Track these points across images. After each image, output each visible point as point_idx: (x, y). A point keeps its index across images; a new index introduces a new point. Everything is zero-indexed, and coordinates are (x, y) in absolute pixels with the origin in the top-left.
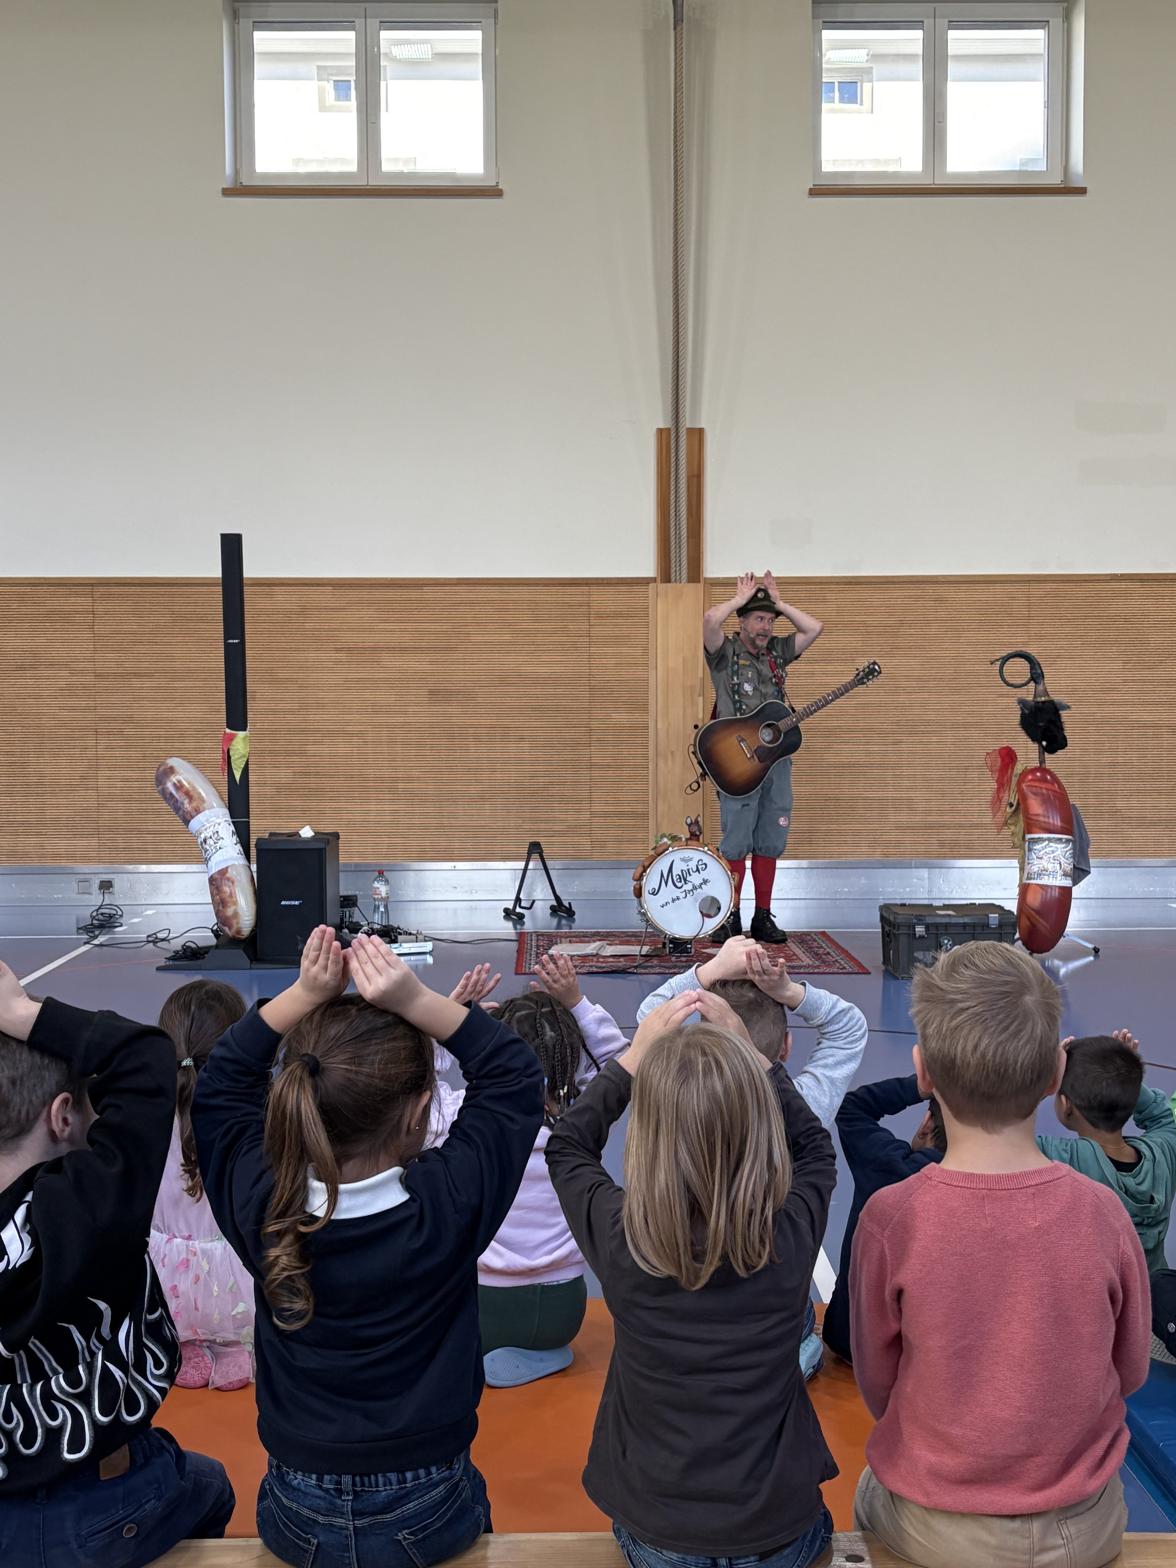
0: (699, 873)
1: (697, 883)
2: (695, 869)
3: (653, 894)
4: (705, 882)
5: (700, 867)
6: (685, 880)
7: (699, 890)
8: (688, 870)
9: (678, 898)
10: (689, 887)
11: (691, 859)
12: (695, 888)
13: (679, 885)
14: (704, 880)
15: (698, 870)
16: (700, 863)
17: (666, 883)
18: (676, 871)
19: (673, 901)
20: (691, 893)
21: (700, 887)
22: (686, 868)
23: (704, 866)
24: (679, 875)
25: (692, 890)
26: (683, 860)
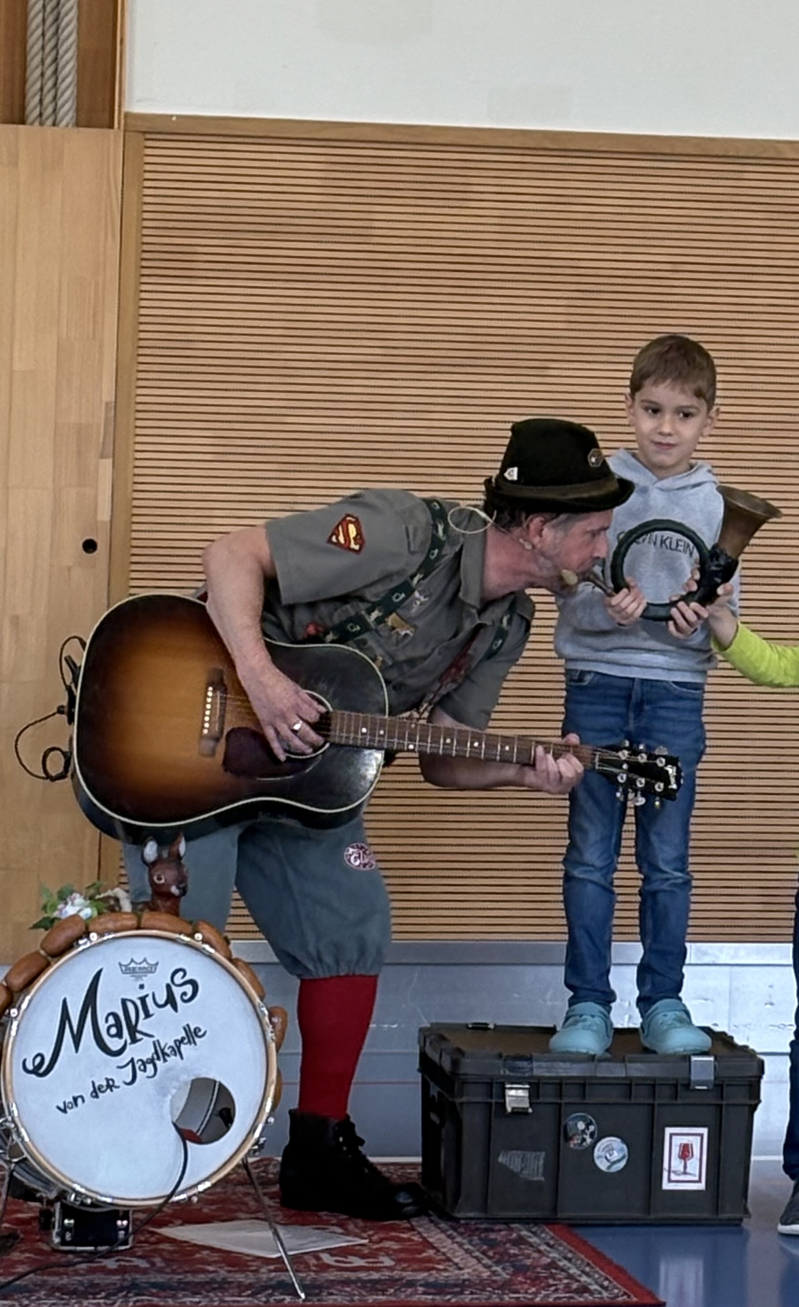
0: (175, 1008)
1: (168, 1041)
2: (162, 998)
3: (36, 1071)
4: (192, 1035)
5: (177, 992)
6: (133, 1030)
7: (173, 1060)
8: (143, 999)
9: (110, 1085)
10: (143, 1050)
12: (160, 1053)
13: (114, 1044)
14: (187, 1029)
15: (171, 1000)
16: (178, 979)
17: (77, 1040)
18: (107, 1004)
19: (96, 1092)
20: (150, 1067)
21: (177, 1050)
22: (135, 995)
23: (189, 989)
24: (115, 1016)
25: (152, 1061)
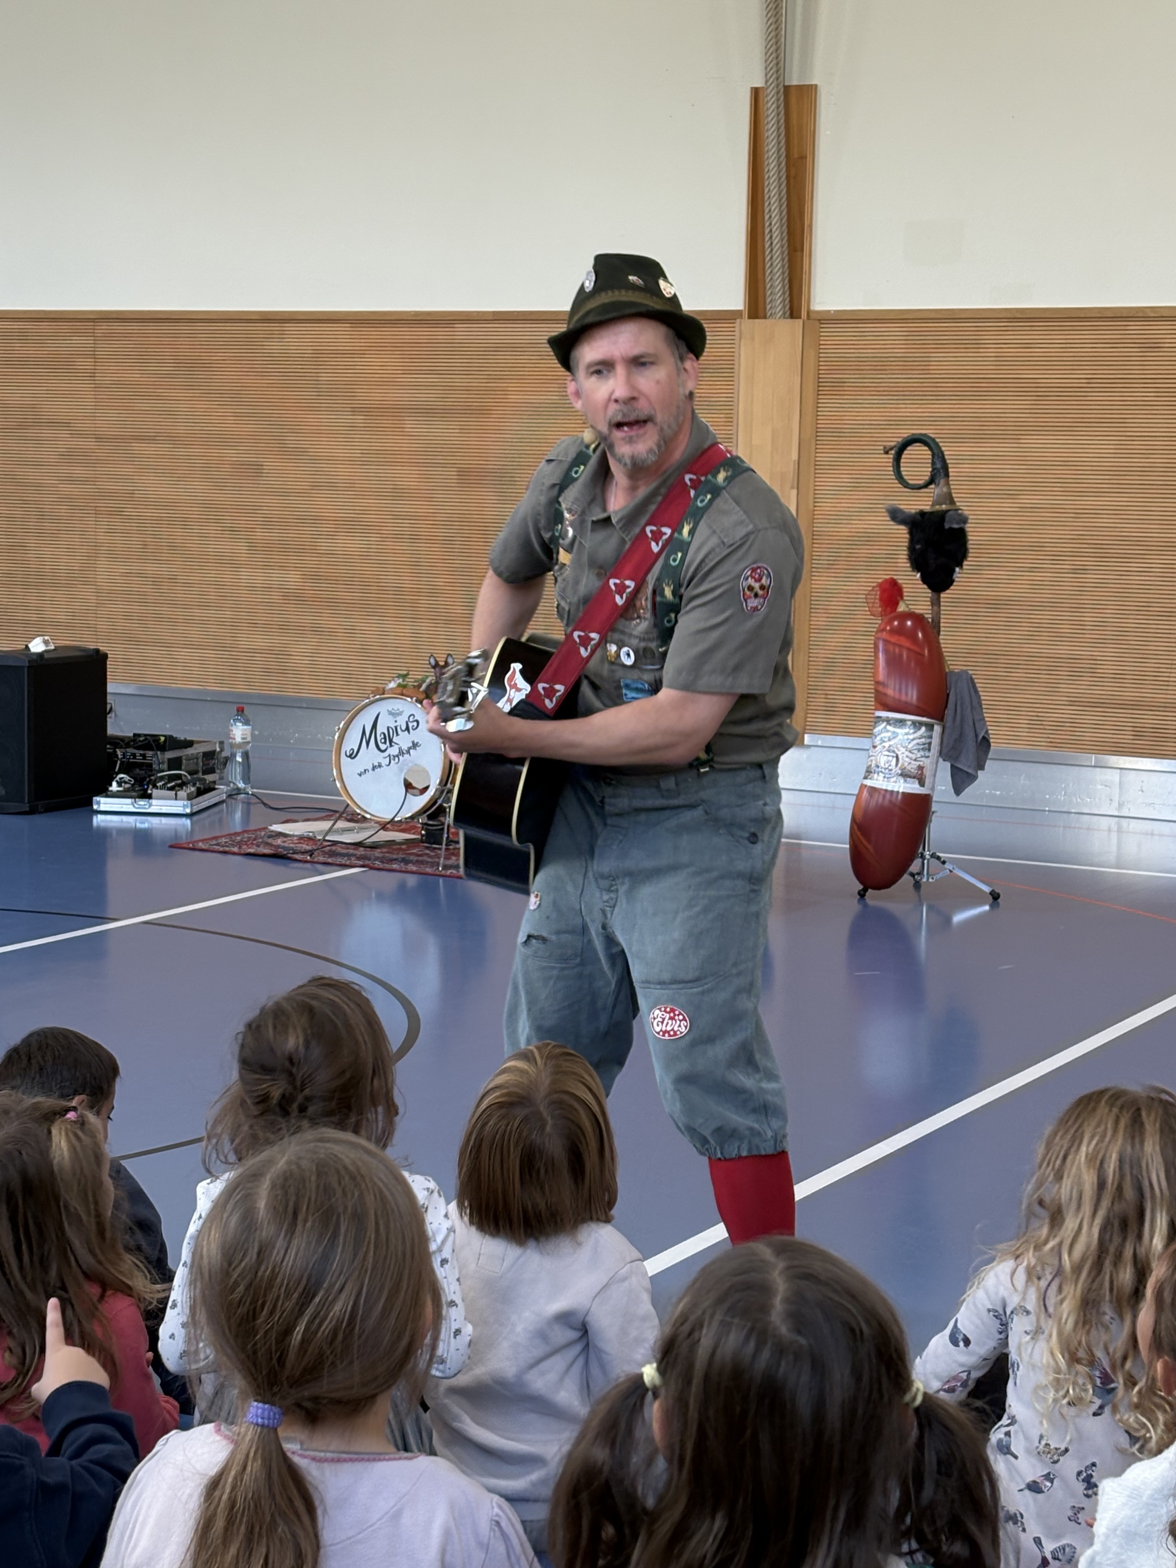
0: (409, 732)
1: (405, 748)
2: (404, 728)
3: (350, 756)
4: (415, 745)
5: (410, 725)
6: (391, 741)
7: (406, 756)
8: (396, 728)
9: (380, 766)
10: (394, 751)
11: (400, 714)
12: (401, 752)
13: (383, 747)
14: (413, 742)
15: (407, 729)
16: (411, 719)
17: (368, 743)
18: (381, 729)
19: (374, 768)
20: (397, 759)
21: (408, 752)
22: (393, 725)
23: (415, 724)
24: (384, 734)
25: (397, 756)
26: (390, 713)
